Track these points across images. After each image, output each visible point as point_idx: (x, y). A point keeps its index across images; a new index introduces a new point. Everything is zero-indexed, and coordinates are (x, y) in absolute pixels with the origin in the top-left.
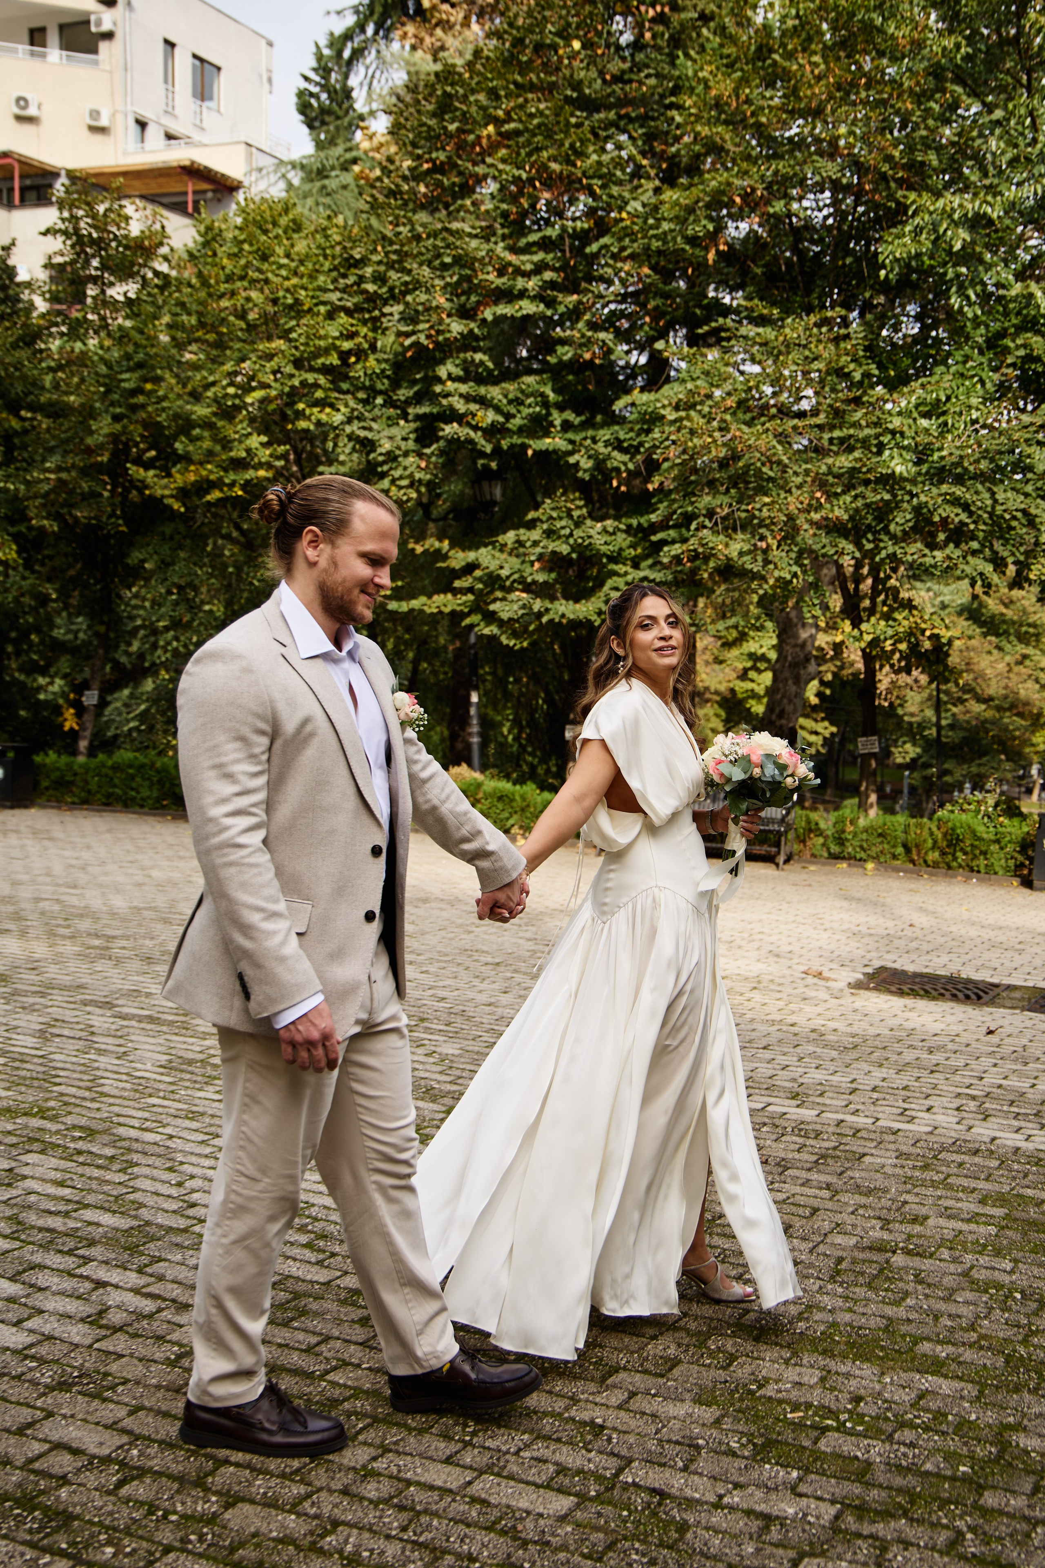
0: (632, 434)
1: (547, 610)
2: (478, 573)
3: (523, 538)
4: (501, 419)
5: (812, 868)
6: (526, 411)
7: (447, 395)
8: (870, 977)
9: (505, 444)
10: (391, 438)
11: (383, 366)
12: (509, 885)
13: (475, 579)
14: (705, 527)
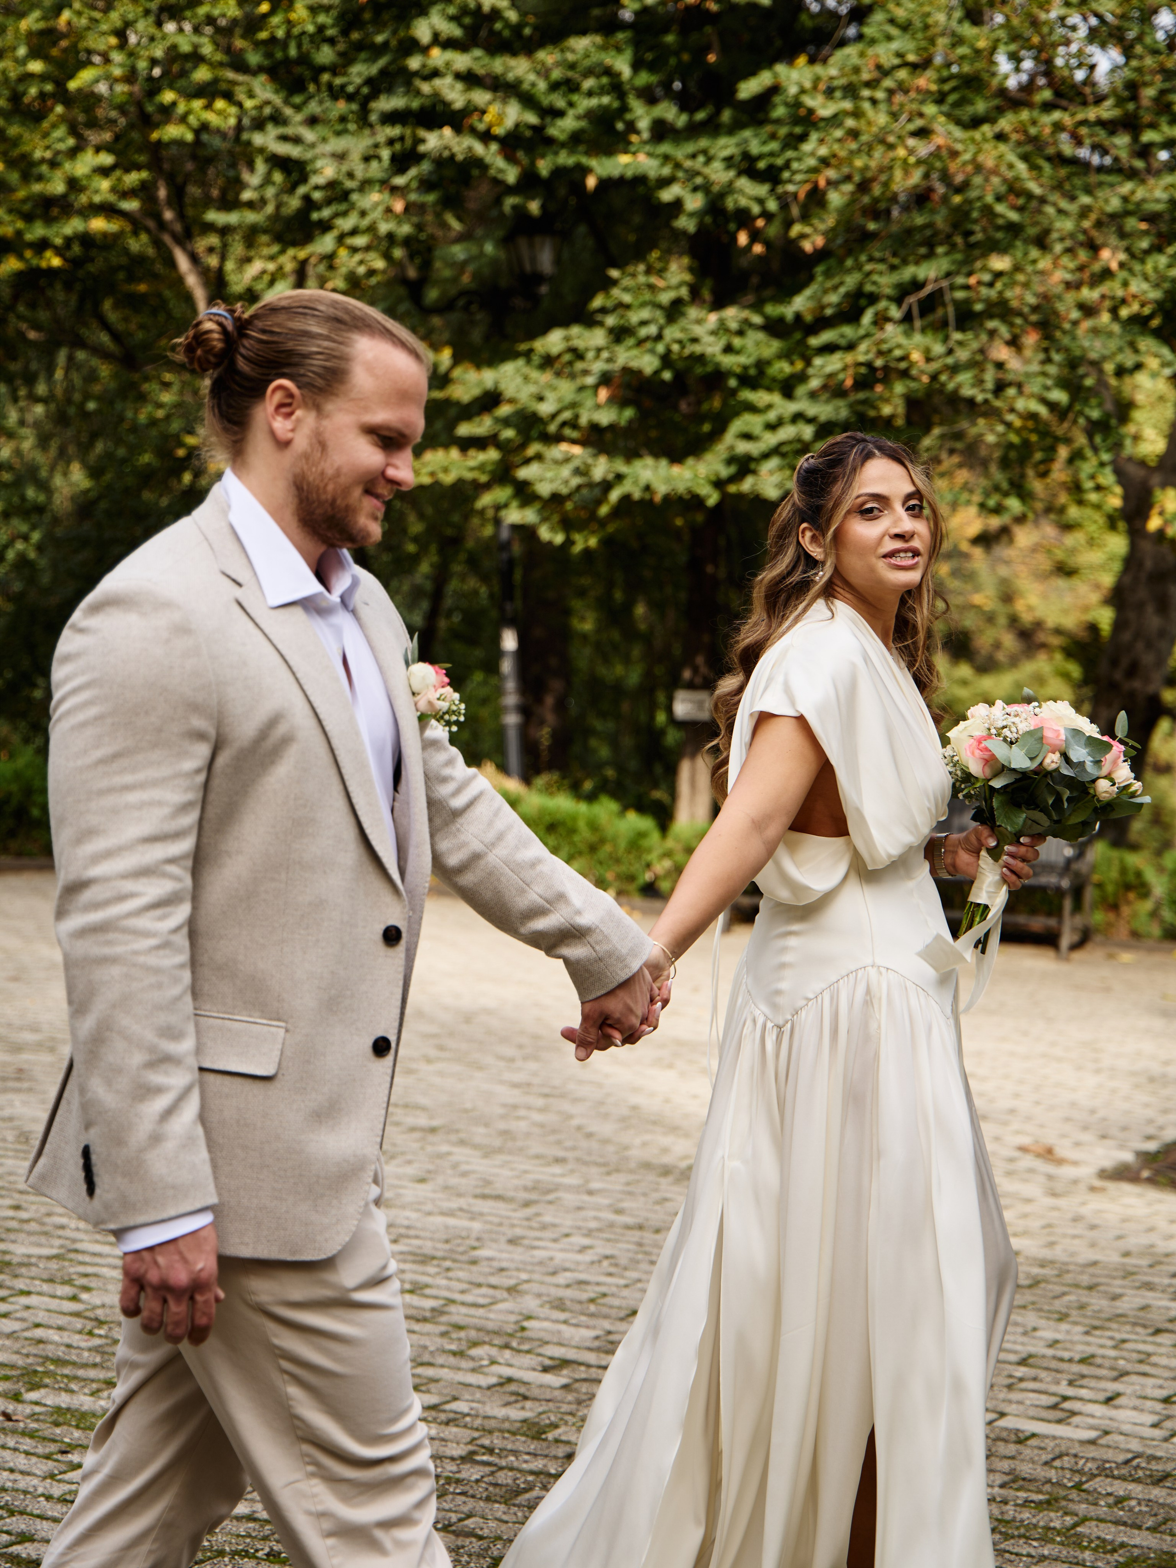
0: (774, 146)
1: (619, 477)
2: (504, 410)
3: (579, 344)
4: (532, 118)
5: (1126, 957)
6: (585, 104)
7: (435, 73)
8: (1147, 1158)
9: (544, 167)
10: (341, 157)
11: (322, 19)
12: (626, 984)
13: (497, 420)
14: (888, 319)
